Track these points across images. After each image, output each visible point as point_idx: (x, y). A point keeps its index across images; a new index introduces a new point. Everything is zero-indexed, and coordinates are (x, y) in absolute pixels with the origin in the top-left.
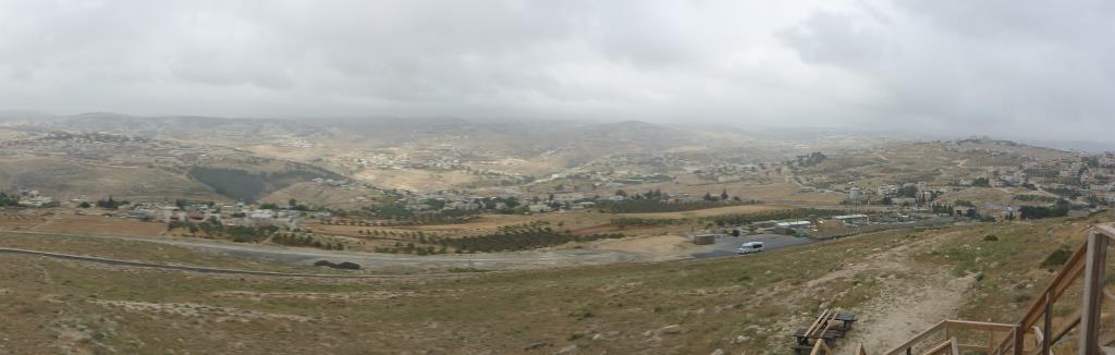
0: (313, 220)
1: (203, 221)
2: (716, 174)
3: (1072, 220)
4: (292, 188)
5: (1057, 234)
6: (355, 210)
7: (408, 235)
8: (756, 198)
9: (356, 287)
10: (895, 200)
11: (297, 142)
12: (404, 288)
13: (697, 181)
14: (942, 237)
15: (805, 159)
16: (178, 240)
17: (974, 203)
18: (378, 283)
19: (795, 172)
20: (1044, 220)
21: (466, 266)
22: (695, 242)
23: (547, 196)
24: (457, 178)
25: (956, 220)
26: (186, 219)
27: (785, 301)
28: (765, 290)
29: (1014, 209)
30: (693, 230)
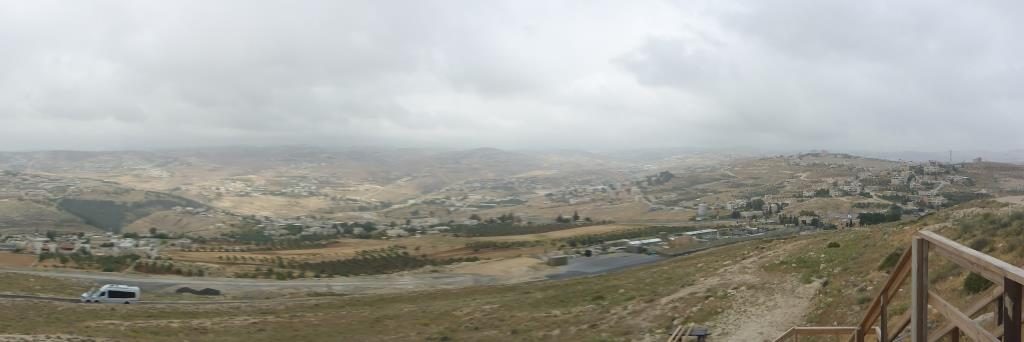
0: (173, 248)
1: (74, 251)
2: (567, 197)
3: (904, 224)
4: (153, 216)
5: (891, 238)
6: (214, 236)
7: (267, 260)
8: (607, 219)
9: (218, 313)
10: (744, 214)
11: (156, 172)
12: (264, 313)
13: (549, 203)
14: (789, 247)
15: (654, 179)
16: (51, 272)
17: (817, 212)
18: (238, 308)
19: (644, 191)
20: (880, 225)
21: (325, 290)
22: (548, 264)
23: (404, 221)
24: (314, 203)
25: (802, 230)
26: (57, 249)
27: (638, 320)
28: (619, 309)
29: (853, 217)
30: (546, 252)
